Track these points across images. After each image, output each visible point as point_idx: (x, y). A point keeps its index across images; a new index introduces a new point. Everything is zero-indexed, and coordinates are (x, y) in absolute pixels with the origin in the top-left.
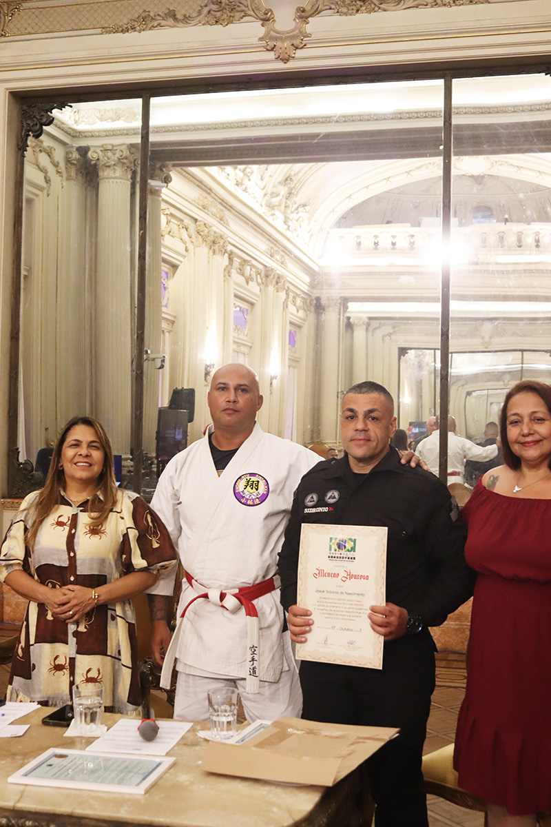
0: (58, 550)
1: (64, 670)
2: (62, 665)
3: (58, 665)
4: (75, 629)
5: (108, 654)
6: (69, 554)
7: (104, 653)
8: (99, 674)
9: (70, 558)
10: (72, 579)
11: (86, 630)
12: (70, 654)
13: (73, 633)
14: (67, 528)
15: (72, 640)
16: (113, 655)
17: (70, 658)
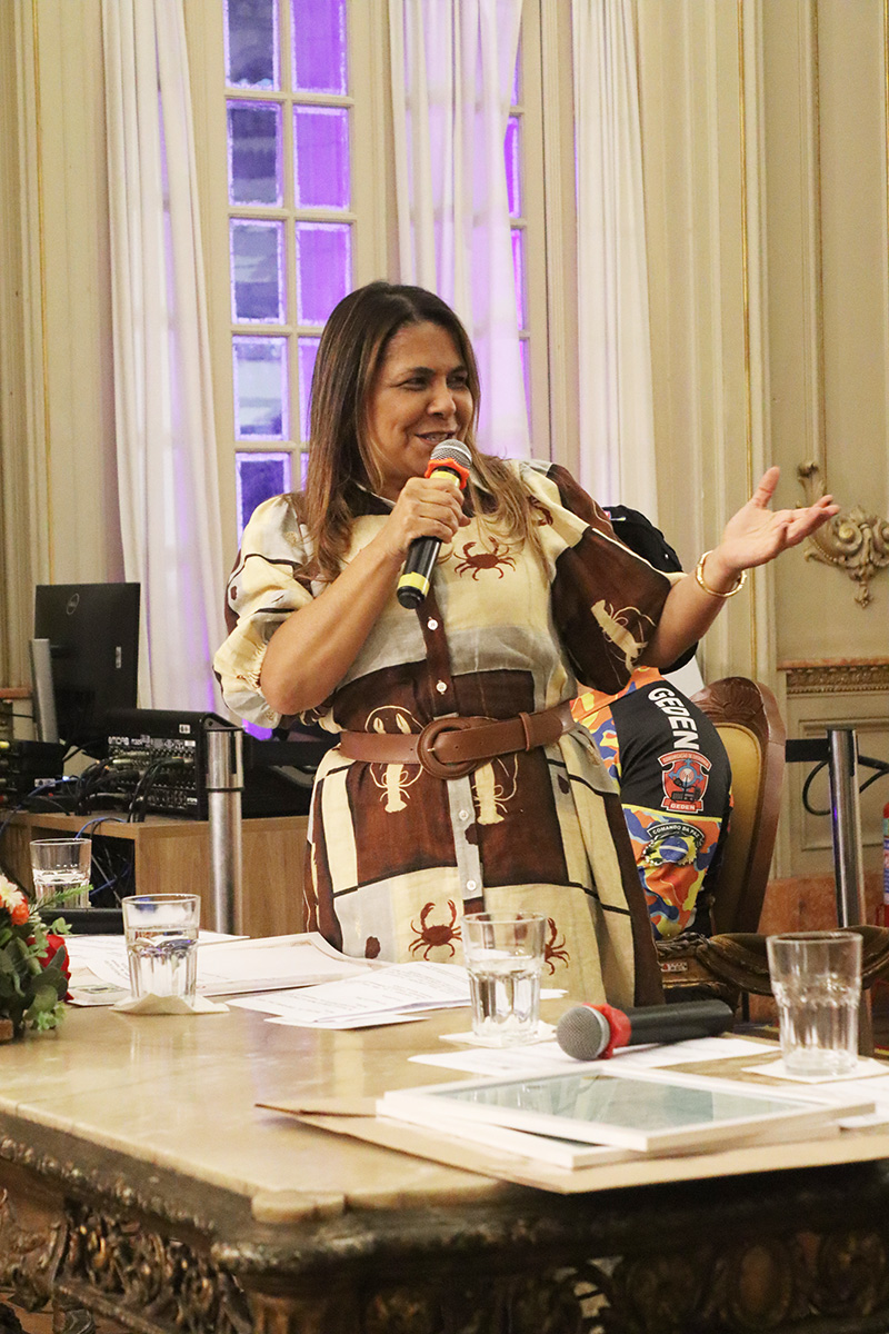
1: (452, 941)
3: (434, 928)
4: (473, 821)
5: (571, 880)
6: (424, 623)
8: (554, 933)
10: (442, 687)
13: (467, 832)
15: (467, 853)
17: (466, 902)
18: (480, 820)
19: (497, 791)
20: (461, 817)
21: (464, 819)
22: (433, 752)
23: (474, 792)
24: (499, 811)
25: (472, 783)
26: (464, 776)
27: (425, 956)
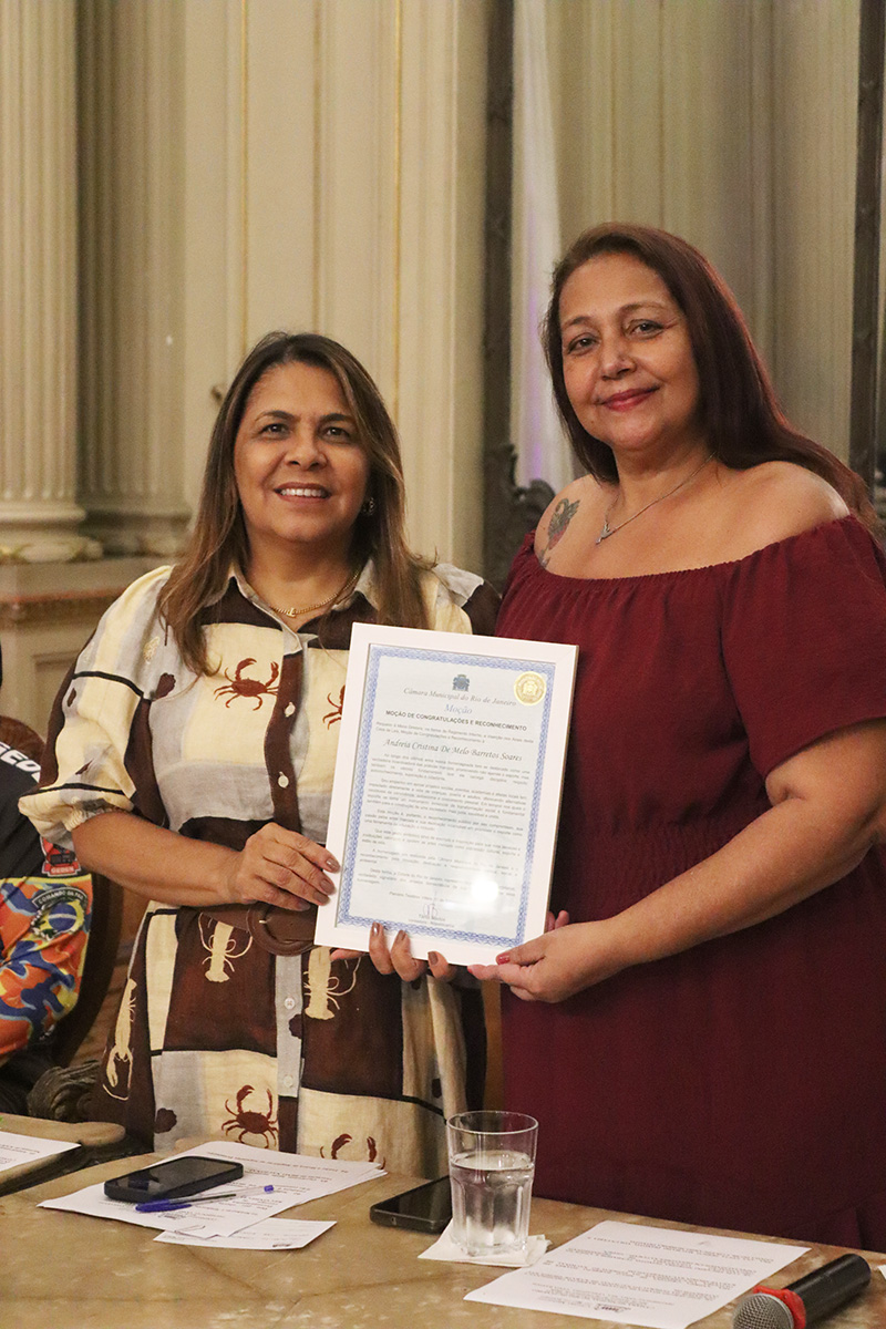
0: (240, 772)
2: (259, 1116)
3: (250, 1113)
5: (404, 1094)
7: (392, 1091)
9: (278, 794)
11: (331, 1015)
12: (280, 1087)
13: (291, 1022)
14: (270, 701)
16: (423, 1098)
18: (308, 1011)
19: (331, 983)
20: (287, 1005)
21: (289, 1007)
22: (265, 925)
23: (305, 979)
24: (331, 1006)
25: (305, 967)
26: (296, 954)
27: (240, 1137)
